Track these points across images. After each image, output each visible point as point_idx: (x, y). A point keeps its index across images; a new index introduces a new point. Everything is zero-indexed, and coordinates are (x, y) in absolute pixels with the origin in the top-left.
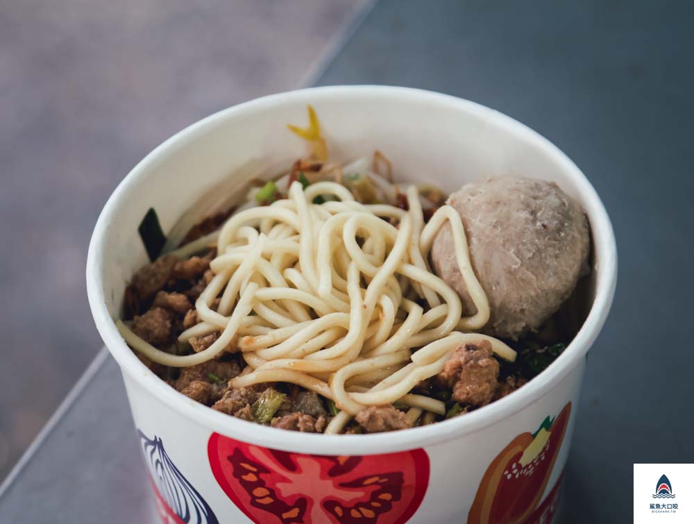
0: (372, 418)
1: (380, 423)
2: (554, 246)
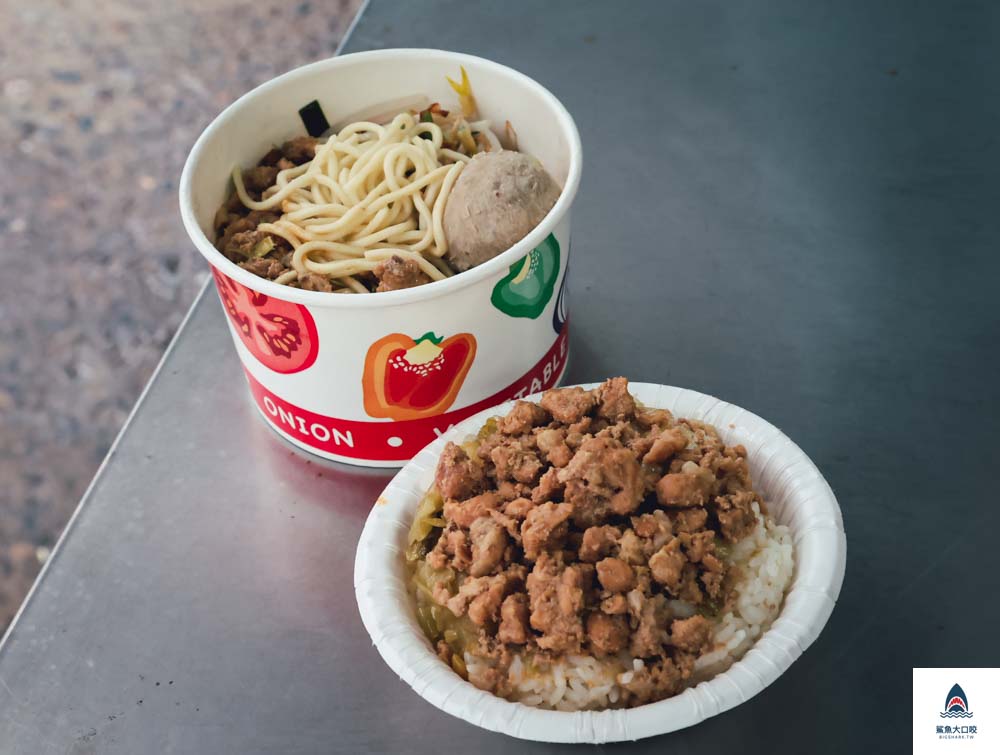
0: (305, 279)
1: (310, 285)
2: (499, 212)
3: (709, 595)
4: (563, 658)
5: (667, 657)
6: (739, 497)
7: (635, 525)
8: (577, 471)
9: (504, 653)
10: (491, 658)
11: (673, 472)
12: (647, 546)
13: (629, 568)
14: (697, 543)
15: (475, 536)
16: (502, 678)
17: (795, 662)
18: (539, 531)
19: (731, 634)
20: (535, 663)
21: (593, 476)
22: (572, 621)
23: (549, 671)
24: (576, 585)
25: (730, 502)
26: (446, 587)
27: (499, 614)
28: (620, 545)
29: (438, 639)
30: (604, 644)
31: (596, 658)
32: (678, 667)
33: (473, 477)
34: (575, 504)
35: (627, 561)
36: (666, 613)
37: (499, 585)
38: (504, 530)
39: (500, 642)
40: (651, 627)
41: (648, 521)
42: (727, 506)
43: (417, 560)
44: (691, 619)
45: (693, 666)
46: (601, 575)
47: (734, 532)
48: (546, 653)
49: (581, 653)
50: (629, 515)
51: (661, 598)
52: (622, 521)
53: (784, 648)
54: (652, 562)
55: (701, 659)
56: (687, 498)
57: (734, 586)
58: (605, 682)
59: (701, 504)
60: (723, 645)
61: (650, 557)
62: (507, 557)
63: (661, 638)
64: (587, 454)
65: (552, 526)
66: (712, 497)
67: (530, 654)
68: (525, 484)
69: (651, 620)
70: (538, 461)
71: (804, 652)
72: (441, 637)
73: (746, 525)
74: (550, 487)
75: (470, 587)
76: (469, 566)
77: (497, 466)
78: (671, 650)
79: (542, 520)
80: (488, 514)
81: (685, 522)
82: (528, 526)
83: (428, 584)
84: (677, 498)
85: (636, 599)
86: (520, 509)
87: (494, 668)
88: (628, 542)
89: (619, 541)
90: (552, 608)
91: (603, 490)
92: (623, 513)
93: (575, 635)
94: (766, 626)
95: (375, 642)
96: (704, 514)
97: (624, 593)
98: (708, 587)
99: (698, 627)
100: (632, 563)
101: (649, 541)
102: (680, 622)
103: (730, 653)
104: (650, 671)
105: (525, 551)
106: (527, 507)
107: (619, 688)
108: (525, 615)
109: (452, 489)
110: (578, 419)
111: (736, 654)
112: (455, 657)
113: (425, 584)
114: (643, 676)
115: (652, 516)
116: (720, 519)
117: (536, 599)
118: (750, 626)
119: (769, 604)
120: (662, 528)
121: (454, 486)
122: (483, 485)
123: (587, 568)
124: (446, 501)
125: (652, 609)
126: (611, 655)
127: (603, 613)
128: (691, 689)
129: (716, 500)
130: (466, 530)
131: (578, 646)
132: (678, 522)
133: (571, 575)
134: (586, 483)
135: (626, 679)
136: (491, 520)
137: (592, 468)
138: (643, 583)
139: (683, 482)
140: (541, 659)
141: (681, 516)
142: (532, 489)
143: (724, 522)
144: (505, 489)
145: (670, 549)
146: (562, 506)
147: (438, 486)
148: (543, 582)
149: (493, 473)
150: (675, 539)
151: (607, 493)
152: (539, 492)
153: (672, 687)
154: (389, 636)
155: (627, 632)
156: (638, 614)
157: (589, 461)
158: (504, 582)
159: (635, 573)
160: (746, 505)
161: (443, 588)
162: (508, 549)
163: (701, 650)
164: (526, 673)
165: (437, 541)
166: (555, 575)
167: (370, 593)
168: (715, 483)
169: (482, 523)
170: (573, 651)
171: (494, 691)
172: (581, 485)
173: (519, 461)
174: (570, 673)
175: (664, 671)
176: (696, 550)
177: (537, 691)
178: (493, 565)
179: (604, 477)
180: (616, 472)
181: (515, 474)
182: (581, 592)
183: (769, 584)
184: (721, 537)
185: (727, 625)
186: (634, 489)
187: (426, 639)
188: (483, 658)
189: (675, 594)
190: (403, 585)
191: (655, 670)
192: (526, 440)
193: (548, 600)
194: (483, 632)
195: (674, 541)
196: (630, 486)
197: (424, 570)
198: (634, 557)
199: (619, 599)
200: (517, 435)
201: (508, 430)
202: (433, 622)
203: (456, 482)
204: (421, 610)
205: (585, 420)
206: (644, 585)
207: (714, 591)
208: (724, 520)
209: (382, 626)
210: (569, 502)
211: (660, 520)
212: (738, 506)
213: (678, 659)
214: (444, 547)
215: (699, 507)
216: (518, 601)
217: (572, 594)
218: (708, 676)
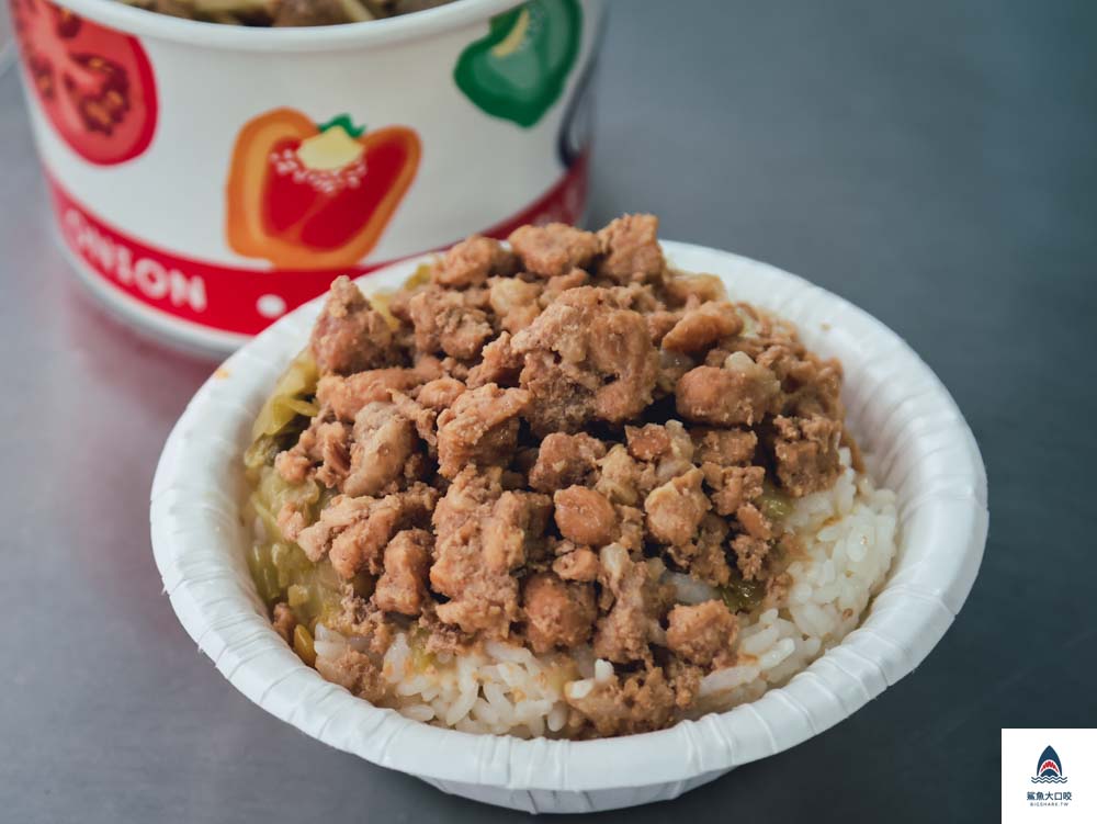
3: (741, 574)
4: (478, 645)
5: (654, 665)
6: (815, 423)
7: (631, 439)
8: (544, 335)
9: (381, 627)
10: (356, 634)
11: (708, 365)
12: (647, 474)
13: (609, 506)
14: (731, 482)
15: (362, 429)
16: (372, 669)
17: (872, 702)
18: (464, 428)
19: (767, 642)
20: (428, 649)
21: (570, 347)
22: (501, 583)
23: (452, 666)
24: (516, 524)
25: (800, 429)
26: (301, 511)
27: (380, 562)
28: (600, 468)
29: (277, 601)
30: (549, 626)
31: (534, 653)
32: (672, 683)
33: (374, 340)
34: (534, 392)
35: (609, 495)
36: (663, 592)
37: (389, 511)
38: (411, 426)
39: (377, 609)
40: (635, 610)
41: (652, 435)
42: (792, 433)
43: (260, 466)
44: (703, 605)
45: (697, 686)
46: (561, 514)
47: (798, 477)
48: (450, 633)
49: (509, 639)
50: (624, 421)
51: (658, 565)
52: (608, 432)
53: (857, 676)
54: (649, 502)
55: (712, 675)
56: (727, 409)
57: (787, 567)
58: (543, 693)
59: (749, 422)
60: (752, 658)
61: (648, 493)
62: (410, 469)
63: (648, 632)
64: (565, 309)
65: (490, 422)
66: (770, 416)
67: (424, 633)
68: (459, 360)
69: (635, 597)
70: (486, 324)
71: (889, 688)
72: (283, 597)
73: (822, 472)
74: (499, 363)
75: (339, 511)
76: (344, 478)
77: (418, 327)
78: (663, 655)
79: (474, 409)
80: (389, 399)
81: (716, 448)
82: (449, 419)
83: (273, 506)
84: (709, 406)
85: (614, 559)
86: (443, 394)
87: (361, 652)
88: (615, 463)
89: (600, 462)
90: (470, 557)
91: (585, 374)
92: (613, 418)
93: (502, 605)
94: (832, 640)
95: (168, 587)
96: (752, 439)
97: (596, 549)
98: (742, 560)
99: (713, 621)
100: (616, 500)
101: (651, 467)
102: (686, 608)
103: (762, 676)
104: (622, 684)
105: (439, 462)
106: (453, 393)
107: (566, 707)
108: (422, 567)
109: (335, 357)
110: (565, 270)
111: (773, 678)
112: (299, 630)
113: (268, 507)
114: (608, 690)
115: (661, 427)
116: (778, 453)
117: (445, 538)
118: (805, 638)
119: (843, 608)
120: (676, 449)
121: (339, 351)
122: (391, 357)
123: (538, 500)
124: (325, 374)
125: (640, 580)
126: (560, 649)
127: (555, 576)
128: (688, 723)
129: (775, 421)
130: (348, 422)
131: (506, 625)
132: (705, 447)
133: (510, 506)
134: (558, 358)
135: (579, 691)
136: (391, 408)
137: (571, 333)
138: (630, 535)
139: (722, 382)
140: (439, 643)
141: (712, 437)
142: (469, 368)
143: (784, 457)
144: (425, 365)
145: (685, 485)
146: (511, 391)
147: (314, 350)
148: (461, 512)
149: (409, 340)
150: (694, 469)
151: (590, 381)
152: (479, 374)
153: (655, 717)
154: (191, 580)
155: (591, 614)
156: (614, 585)
157: (568, 320)
158: (397, 507)
159: (619, 517)
160: (827, 438)
161: (294, 511)
162: (413, 457)
163: (715, 660)
164: (411, 664)
165: (298, 438)
166: (483, 503)
167: (173, 510)
168: (778, 395)
169: (377, 411)
170: (494, 633)
171: (355, 689)
172: (549, 362)
173: (453, 321)
174: (488, 672)
175: (646, 688)
176: (728, 496)
177: (427, 697)
178: (383, 482)
179: (588, 351)
180: (611, 345)
181: (445, 342)
182: (522, 534)
183: (849, 575)
184: (773, 481)
185: (766, 627)
186: (637, 379)
187: (256, 597)
188: (345, 633)
189: (683, 563)
190: (234, 507)
191: (631, 683)
192: (474, 296)
193: (465, 542)
194: (350, 588)
195: (692, 473)
196: (631, 373)
197: (270, 484)
198: (620, 489)
199: (586, 556)
200: (462, 286)
201: (446, 277)
202: (274, 571)
203: (344, 343)
204: (256, 552)
205: (576, 273)
206: (631, 539)
207: (751, 568)
208: (784, 453)
209: (182, 563)
210: (527, 388)
211: (675, 436)
212: (812, 438)
213: (673, 671)
214: (309, 448)
215: (745, 428)
216: (416, 542)
217: (506, 537)
218: (720, 704)
